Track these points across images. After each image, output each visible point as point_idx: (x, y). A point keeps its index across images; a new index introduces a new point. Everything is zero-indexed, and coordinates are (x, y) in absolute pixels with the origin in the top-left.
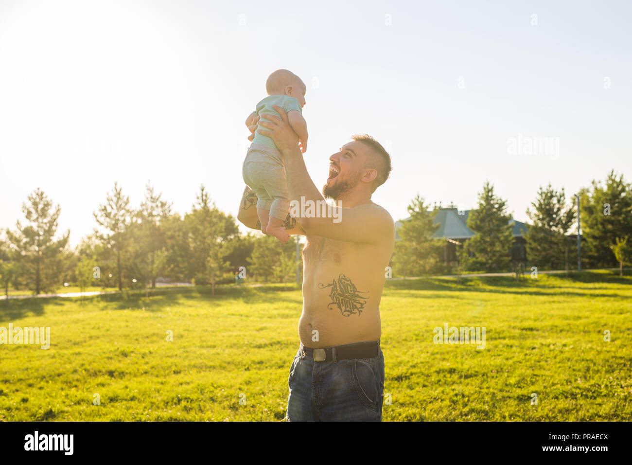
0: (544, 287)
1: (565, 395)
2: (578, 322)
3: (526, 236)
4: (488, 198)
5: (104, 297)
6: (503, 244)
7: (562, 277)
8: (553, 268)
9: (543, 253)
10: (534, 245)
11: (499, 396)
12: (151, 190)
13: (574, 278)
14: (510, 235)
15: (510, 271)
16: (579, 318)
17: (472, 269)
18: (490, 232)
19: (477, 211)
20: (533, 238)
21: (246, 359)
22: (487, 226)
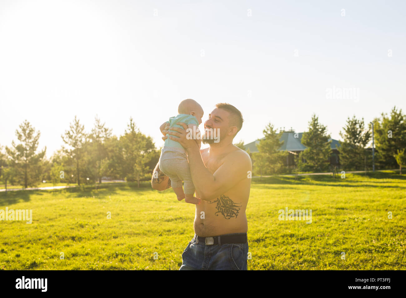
0: (351, 181)
1: (365, 251)
2: (373, 204)
3: (339, 149)
4: (315, 125)
5: (68, 190)
6: (324, 154)
7: (362, 175)
8: (357, 170)
9: (351, 160)
10: (344, 154)
11: (322, 251)
12: (98, 121)
13: (371, 175)
14: (329, 149)
15: (329, 172)
16: (374, 201)
17: (305, 170)
18: (316, 146)
19: (307, 133)
20: (344, 150)
21: (160, 229)
22: (314, 142)
